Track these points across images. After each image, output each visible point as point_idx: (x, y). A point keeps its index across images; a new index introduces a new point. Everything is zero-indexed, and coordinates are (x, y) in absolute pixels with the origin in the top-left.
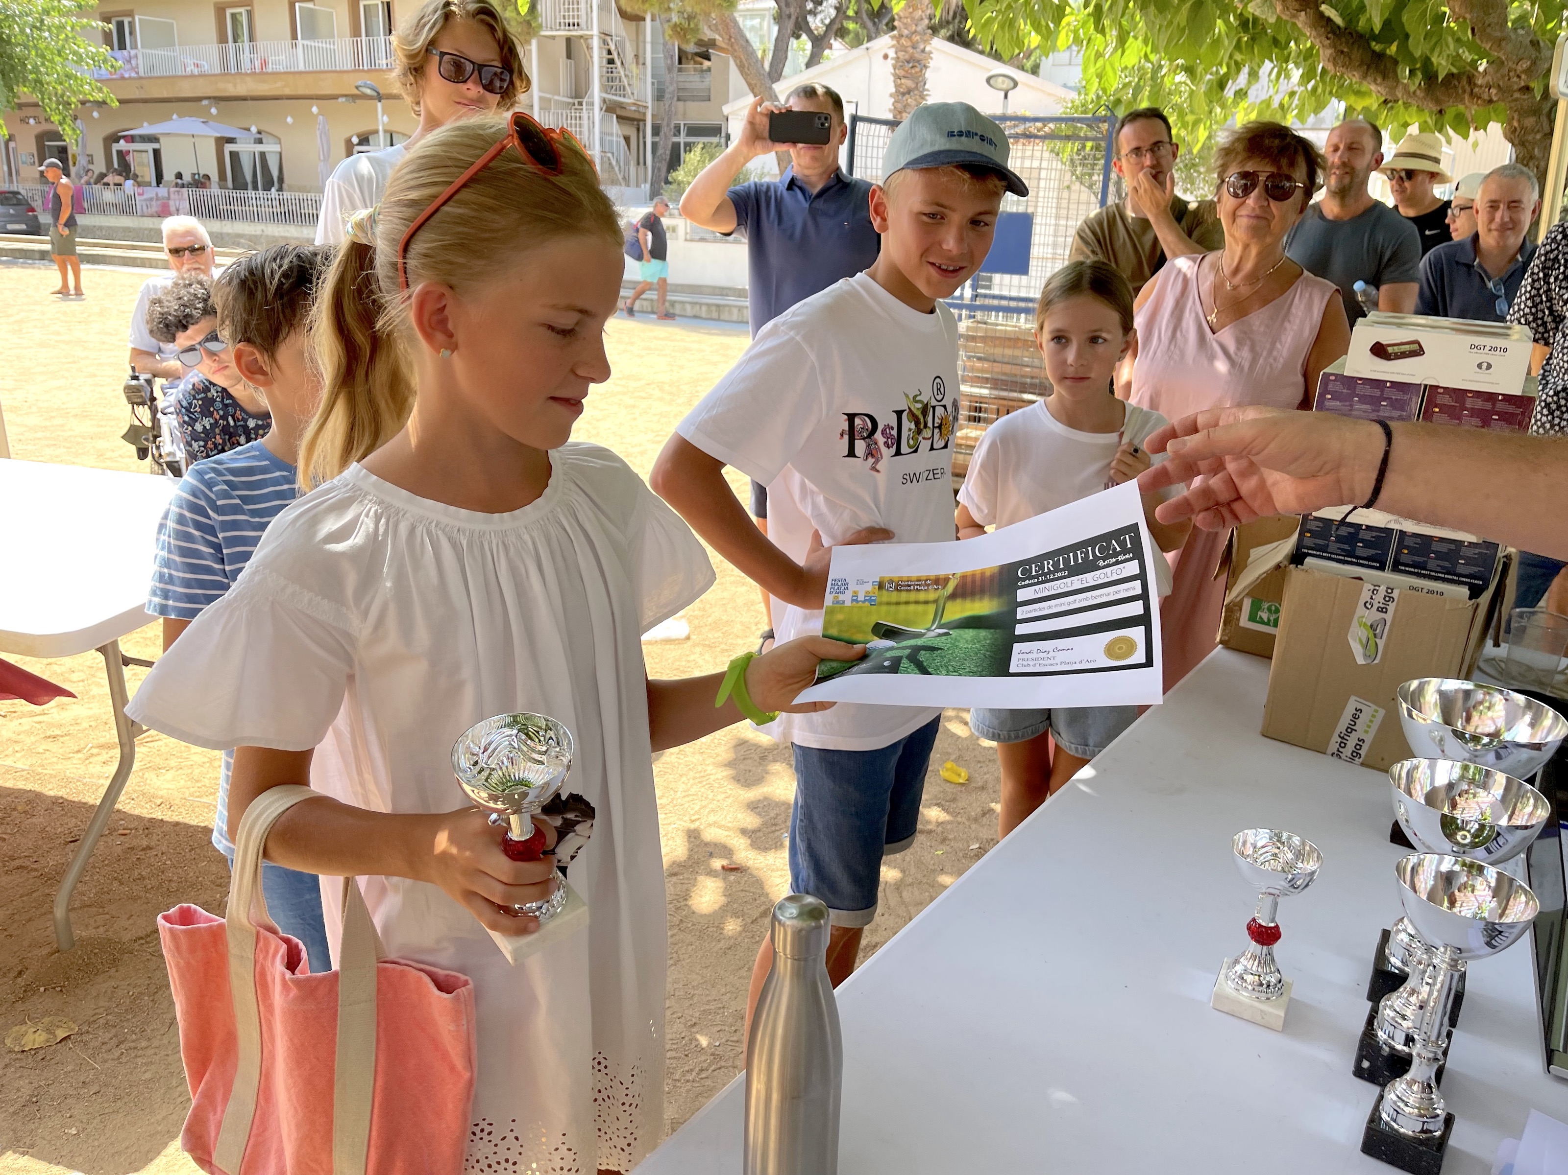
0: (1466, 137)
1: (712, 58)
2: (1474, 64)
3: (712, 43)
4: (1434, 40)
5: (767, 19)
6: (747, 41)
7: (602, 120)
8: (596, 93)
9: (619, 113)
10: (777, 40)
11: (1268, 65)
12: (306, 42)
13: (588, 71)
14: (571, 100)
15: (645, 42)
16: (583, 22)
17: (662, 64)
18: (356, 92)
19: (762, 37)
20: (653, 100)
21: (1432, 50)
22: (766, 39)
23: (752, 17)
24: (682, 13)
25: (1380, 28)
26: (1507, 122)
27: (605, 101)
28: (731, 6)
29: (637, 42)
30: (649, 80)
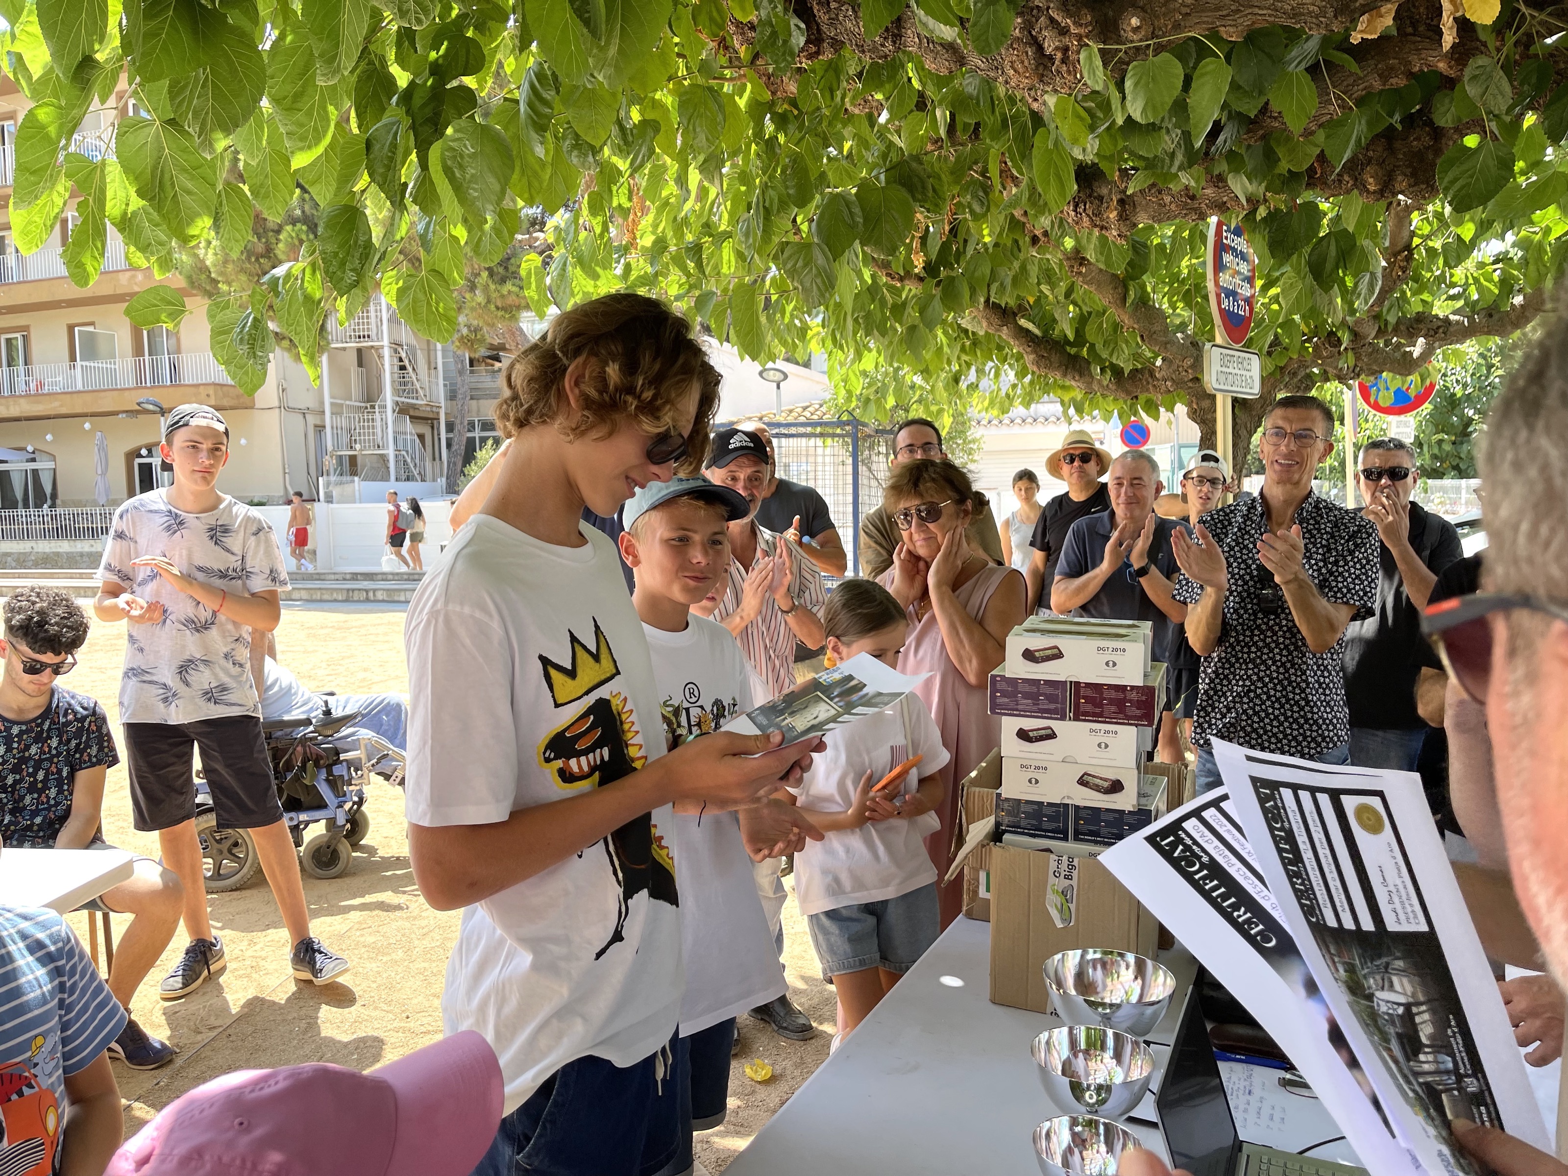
2: (1151, 360)
3: (502, 347)
7: (395, 421)
8: (389, 396)
9: (412, 413)
11: (990, 364)
12: (84, 363)
13: (379, 378)
14: (363, 405)
15: (436, 350)
16: (373, 334)
17: (452, 367)
18: (138, 408)
20: (446, 399)
21: (1113, 354)
24: (468, 326)
25: (1071, 336)
26: (1189, 405)
27: (397, 403)
28: (514, 318)
29: (429, 350)
30: (441, 382)
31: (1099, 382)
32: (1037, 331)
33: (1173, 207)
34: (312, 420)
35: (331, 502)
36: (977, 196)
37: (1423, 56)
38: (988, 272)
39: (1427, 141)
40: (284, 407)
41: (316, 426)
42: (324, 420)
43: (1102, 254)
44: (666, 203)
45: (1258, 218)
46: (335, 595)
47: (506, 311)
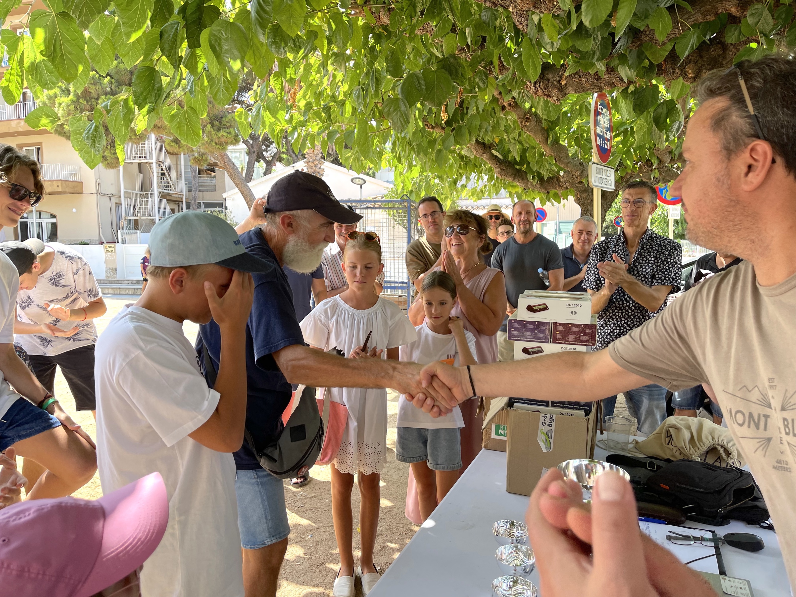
0: (559, 203)
1: (216, 171)
2: (558, 172)
3: (216, 165)
4: (540, 164)
5: (243, 153)
6: (233, 164)
7: (159, 202)
8: (156, 189)
9: (168, 198)
10: (248, 163)
11: (473, 175)
13: (151, 179)
14: (142, 193)
15: (181, 165)
16: (147, 156)
17: (190, 174)
19: (241, 161)
20: (186, 191)
21: (540, 168)
22: (243, 162)
23: (235, 152)
24: (198, 153)
25: (518, 159)
26: (575, 196)
27: (160, 193)
28: (224, 149)
29: (177, 165)
30: (184, 182)
31: (531, 183)
32: (500, 157)
33: (587, 85)
34: (114, 200)
35: (125, 243)
36: (482, 79)
37: (724, 5)
38: (478, 124)
39: (719, 52)
40: (99, 193)
41: (116, 204)
42: (120, 200)
43: (545, 111)
44: (311, 85)
45: (629, 91)
46: (127, 291)
47: (220, 146)
